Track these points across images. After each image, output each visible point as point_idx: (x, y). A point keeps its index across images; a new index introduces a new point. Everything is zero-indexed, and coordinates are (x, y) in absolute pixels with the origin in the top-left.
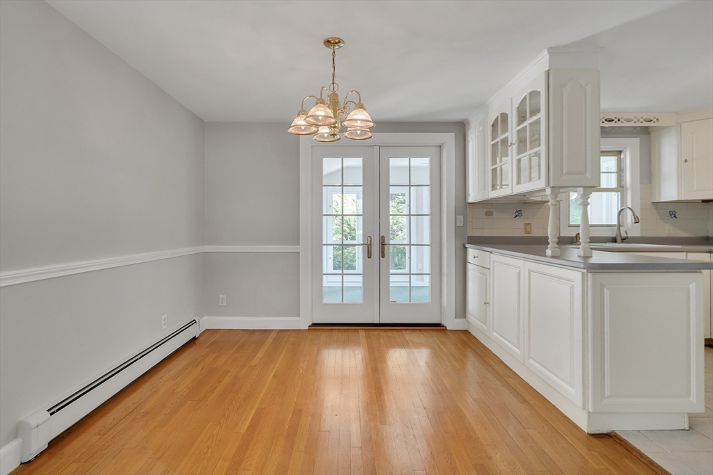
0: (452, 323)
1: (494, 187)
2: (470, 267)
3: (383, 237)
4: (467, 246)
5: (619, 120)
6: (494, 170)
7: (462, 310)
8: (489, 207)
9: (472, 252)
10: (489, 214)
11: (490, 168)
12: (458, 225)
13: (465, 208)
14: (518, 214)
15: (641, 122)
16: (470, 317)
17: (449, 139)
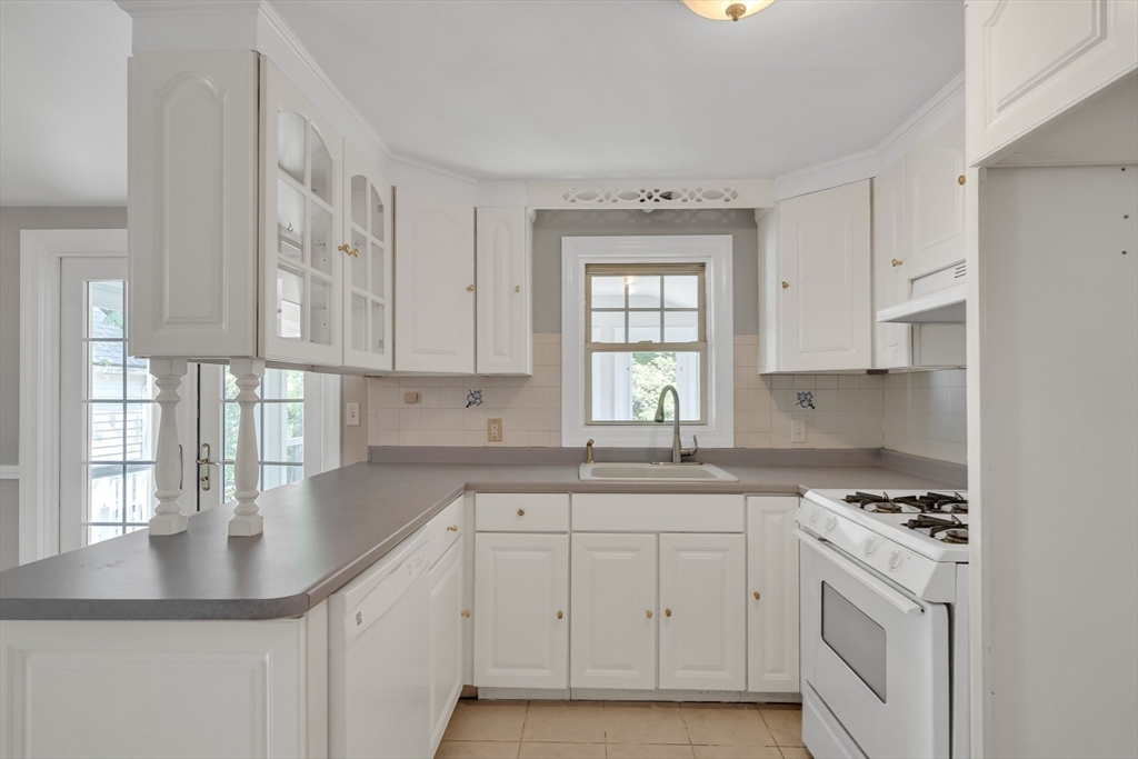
3: (206, 447)
5: (650, 198)
8: (413, 385)
10: (412, 399)
12: (348, 422)
14: (475, 399)
15: (699, 200)
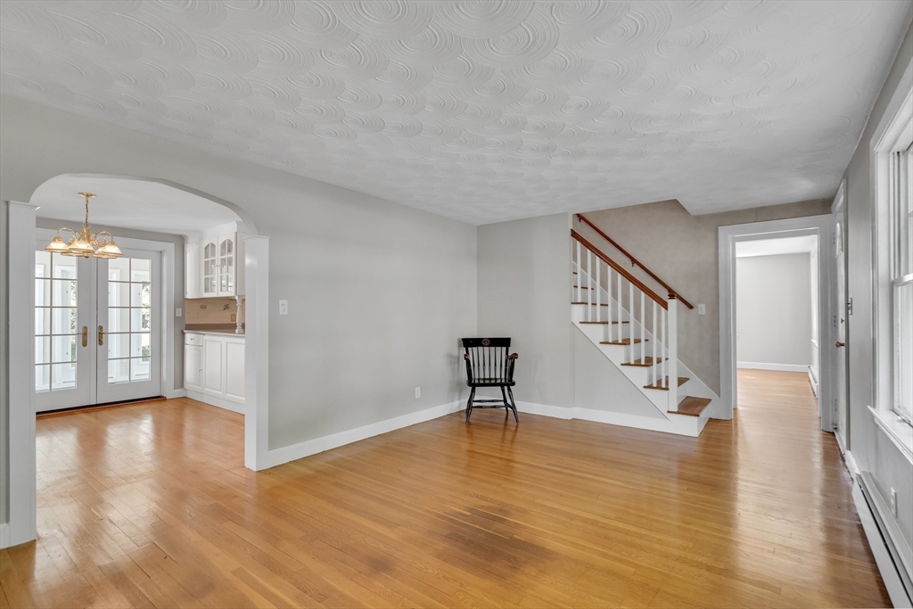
0: (170, 393)
1: (206, 290)
2: (187, 347)
3: (101, 328)
4: (185, 331)
6: (206, 279)
7: (180, 381)
8: (203, 303)
9: (189, 336)
10: (203, 307)
11: (204, 277)
12: (177, 315)
13: (182, 302)
14: (226, 307)
16: (187, 386)
17: (170, 247)
